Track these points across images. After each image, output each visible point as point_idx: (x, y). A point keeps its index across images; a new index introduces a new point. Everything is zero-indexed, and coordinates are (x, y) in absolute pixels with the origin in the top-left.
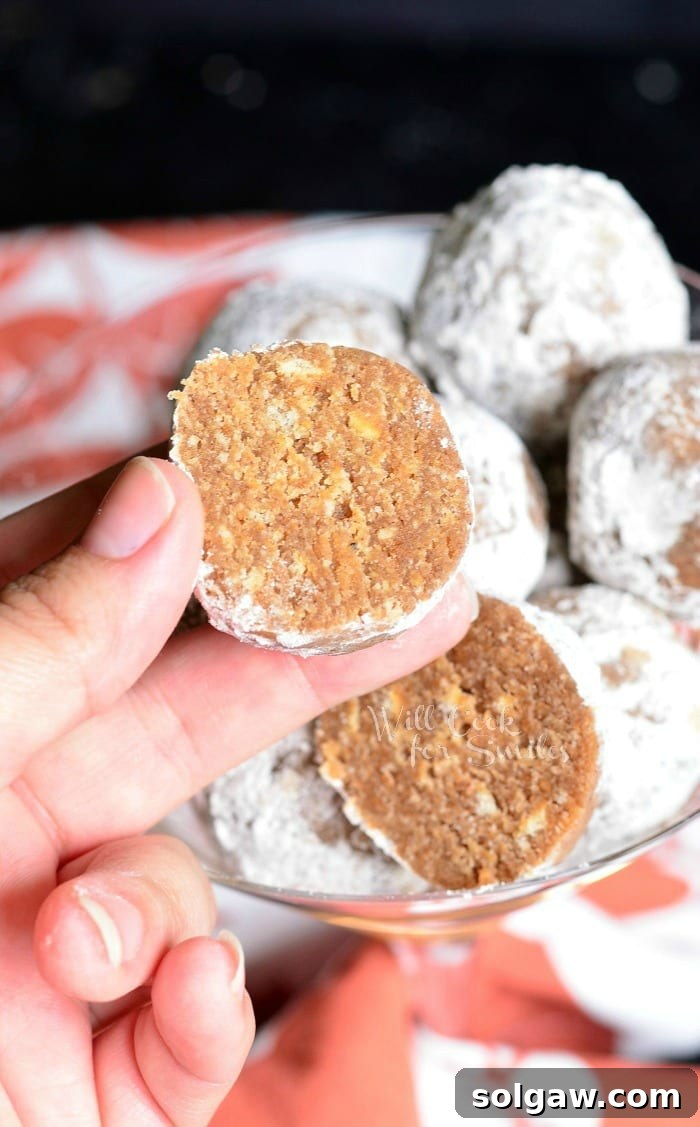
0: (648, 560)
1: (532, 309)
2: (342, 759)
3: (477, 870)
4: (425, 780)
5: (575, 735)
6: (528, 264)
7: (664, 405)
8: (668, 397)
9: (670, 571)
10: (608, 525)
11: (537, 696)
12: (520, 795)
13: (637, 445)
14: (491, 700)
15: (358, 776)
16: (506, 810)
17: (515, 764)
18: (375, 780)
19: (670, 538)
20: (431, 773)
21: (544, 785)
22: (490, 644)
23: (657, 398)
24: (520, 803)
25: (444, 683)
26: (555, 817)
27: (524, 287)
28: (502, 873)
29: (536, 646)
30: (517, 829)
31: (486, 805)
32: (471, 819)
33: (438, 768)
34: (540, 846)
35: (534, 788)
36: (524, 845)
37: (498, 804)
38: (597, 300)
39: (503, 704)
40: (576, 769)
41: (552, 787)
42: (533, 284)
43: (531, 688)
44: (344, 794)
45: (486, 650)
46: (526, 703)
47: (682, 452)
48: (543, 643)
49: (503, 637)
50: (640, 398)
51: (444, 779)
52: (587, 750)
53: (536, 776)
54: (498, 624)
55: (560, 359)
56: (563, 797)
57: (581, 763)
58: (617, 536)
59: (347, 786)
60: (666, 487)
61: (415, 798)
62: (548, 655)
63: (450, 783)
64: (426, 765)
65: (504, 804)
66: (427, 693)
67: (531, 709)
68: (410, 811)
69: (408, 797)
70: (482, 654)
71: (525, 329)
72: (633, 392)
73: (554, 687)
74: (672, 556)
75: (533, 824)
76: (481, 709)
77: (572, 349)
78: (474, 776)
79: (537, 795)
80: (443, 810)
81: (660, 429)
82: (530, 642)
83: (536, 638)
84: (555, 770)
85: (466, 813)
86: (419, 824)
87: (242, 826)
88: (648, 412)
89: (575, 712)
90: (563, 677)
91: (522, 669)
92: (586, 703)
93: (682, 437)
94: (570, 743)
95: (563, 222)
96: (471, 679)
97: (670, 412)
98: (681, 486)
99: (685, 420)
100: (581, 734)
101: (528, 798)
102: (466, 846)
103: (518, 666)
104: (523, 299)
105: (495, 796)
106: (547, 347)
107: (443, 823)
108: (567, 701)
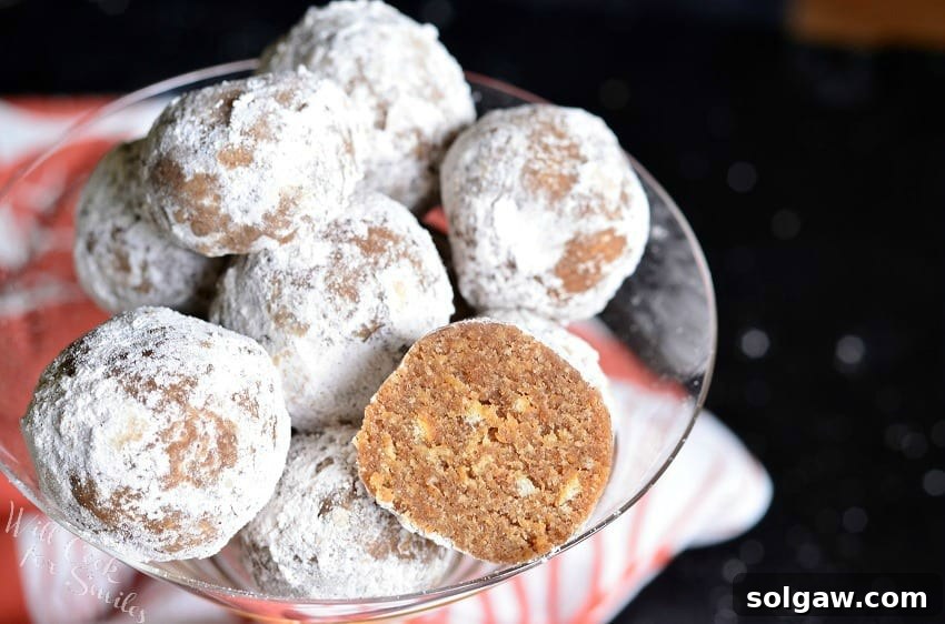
0: (538, 279)
1: (383, 109)
2: (388, 485)
3: (531, 541)
4: (468, 482)
5: (588, 412)
6: (370, 74)
7: (530, 155)
8: (530, 148)
9: (557, 283)
10: (503, 258)
11: (548, 390)
12: (553, 471)
13: (518, 189)
14: (509, 404)
15: (405, 494)
16: (543, 486)
17: (543, 449)
18: (423, 493)
19: (556, 256)
20: (471, 475)
21: (571, 459)
22: (497, 360)
23: (522, 150)
24: (555, 479)
25: (465, 401)
26: (587, 481)
27: (372, 92)
28: (553, 537)
29: (538, 353)
30: (557, 498)
31: (525, 487)
32: (516, 501)
33: (476, 470)
34: (580, 506)
35: (564, 463)
36: (567, 510)
37: (536, 484)
38: (428, 92)
39: (520, 405)
40: (596, 438)
41: (579, 457)
42: (378, 89)
43: (541, 387)
44: (397, 513)
45: (495, 366)
46: (540, 398)
47: (556, 187)
48: (542, 347)
49: (508, 351)
50: (509, 153)
51: (484, 476)
52: (601, 422)
53: (563, 453)
54: (500, 343)
55: (411, 143)
56: (590, 464)
57: (599, 432)
58: (512, 266)
59: (397, 506)
60: (550, 216)
61: (462, 498)
62: (549, 355)
63: (490, 479)
64: (465, 469)
65: (541, 483)
66: (451, 413)
67: (545, 402)
68: (461, 509)
69: (456, 499)
70: (491, 371)
71: (381, 125)
72: (501, 150)
73: (561, 380)
74: (557, 271)
75: (571, 491)
76: (501, 414)
77: (419, 133)
78: (509, 468)
79: (567, 468)
80: (490, 501)
81: (535, 173)
82: (532, 350)
83: (535, 345)
84: (578, 444)
85: (510, 498)
86: (470, 518)
87: (305, 565)
88: (519, 162)
89: (584, 395)
90: (567, 370)
91: (531, 373)
92: (592, 385)
93: (552, 176)
94: (586, 419)
95: (383, 36)
96: (487, 392)
97: (536, 158)
98: (560, 213)
99: (549, 163)
100: (593, 411)
101: (560, 472)
102: (517, 524)
103: (526, 371)
104: (373, 101)
105: (532, 479)
106: (400, 135)
107: (491, 512)
108: (575, 387)
